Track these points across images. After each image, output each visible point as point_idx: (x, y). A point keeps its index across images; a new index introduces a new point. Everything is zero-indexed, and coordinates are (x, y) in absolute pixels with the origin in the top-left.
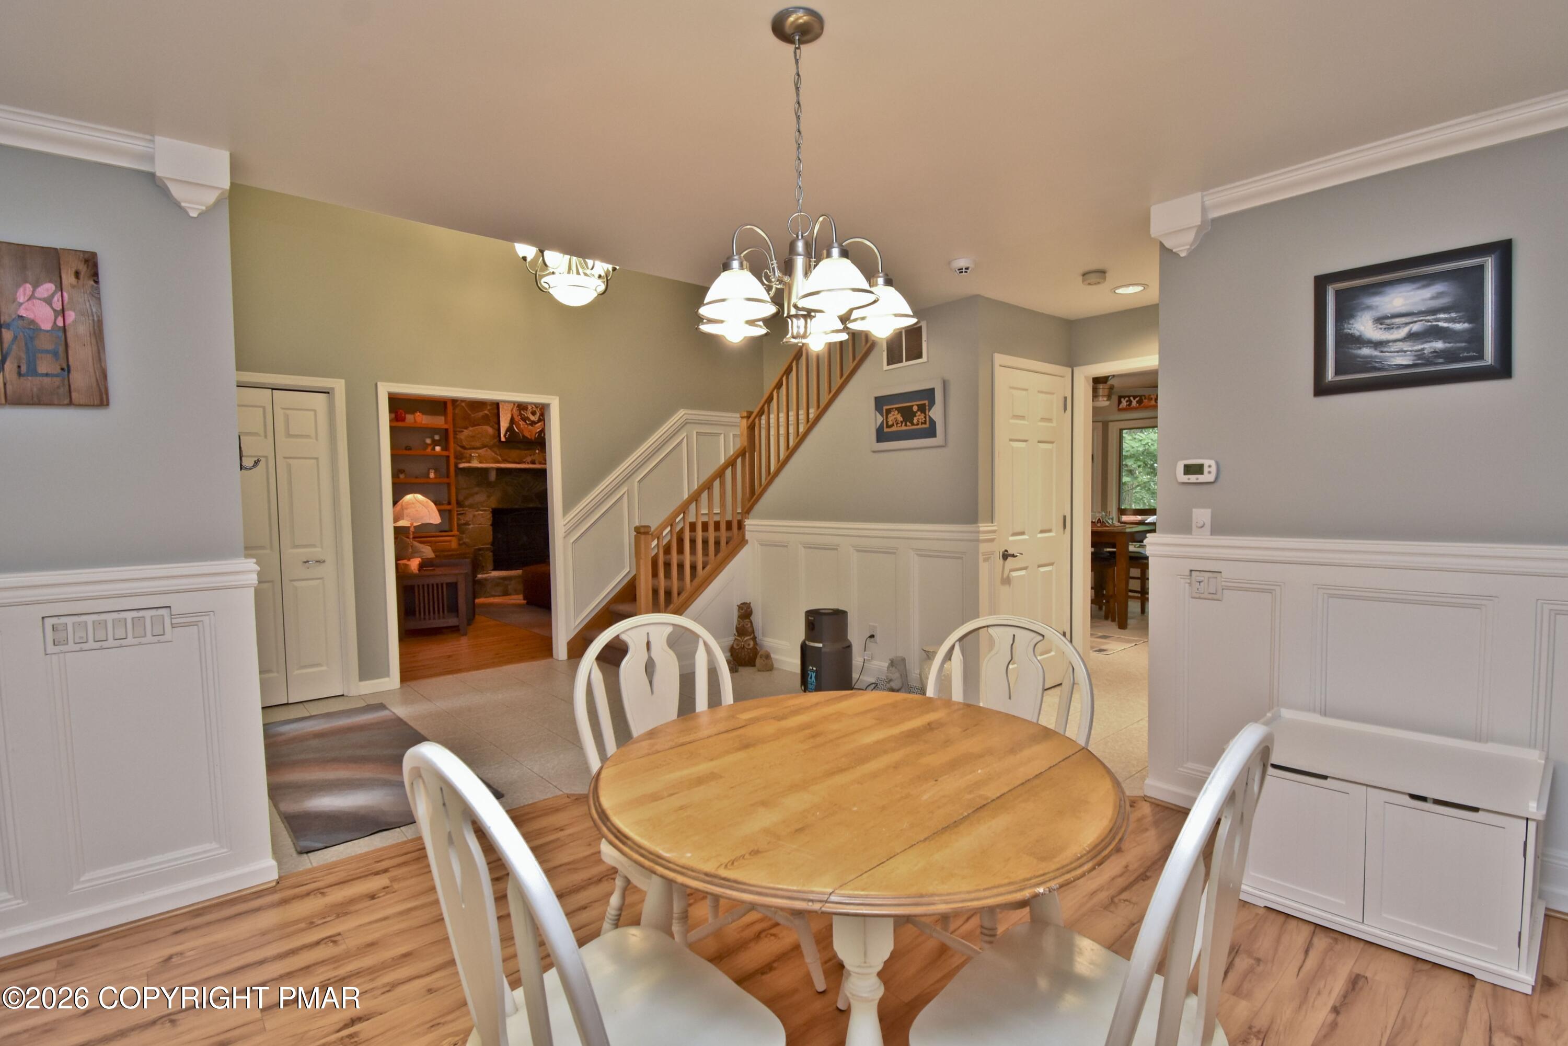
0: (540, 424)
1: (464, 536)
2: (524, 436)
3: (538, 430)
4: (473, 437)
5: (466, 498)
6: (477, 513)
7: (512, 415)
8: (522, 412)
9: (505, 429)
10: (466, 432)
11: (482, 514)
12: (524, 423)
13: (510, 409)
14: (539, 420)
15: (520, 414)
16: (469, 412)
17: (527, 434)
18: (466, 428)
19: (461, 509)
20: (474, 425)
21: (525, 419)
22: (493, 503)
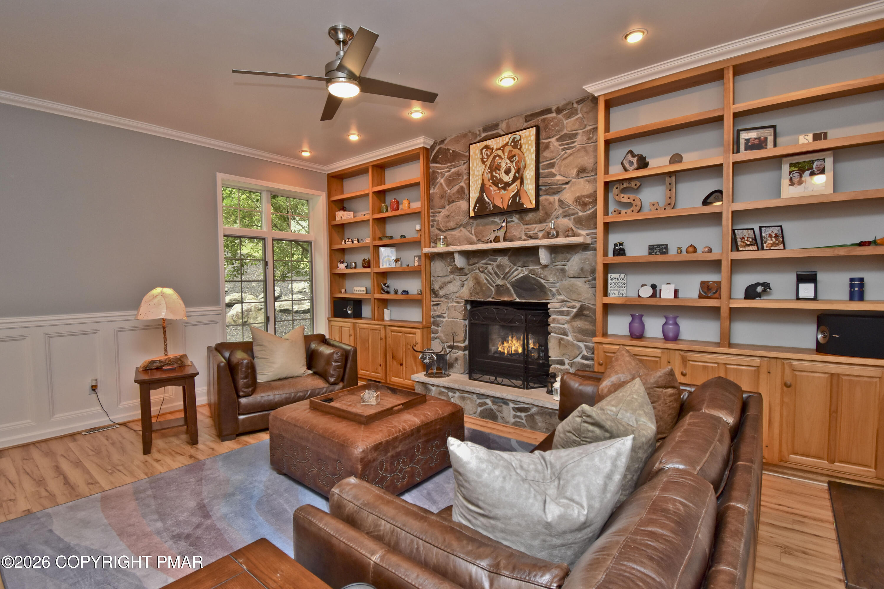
0: (515, 185)
1: (440, 329)
2: (495, 206)
3: (513, 193)
4: (448, 216)
5: (441, 288)
6: (450, 304)
7: (483, 180)
8: (494, 174)
9: (475, 200)
10: (444, 212)
11: (455, 306)
12: (496, 188)
13: (481, 173)
14: (515, 179)
15: (492, 177)
16: (447, 189)
17: (499, 203)
18: (444, 207)
19: (437, 299)
20: (450, 203)
21: (496, 182)
22: (465, 293)
